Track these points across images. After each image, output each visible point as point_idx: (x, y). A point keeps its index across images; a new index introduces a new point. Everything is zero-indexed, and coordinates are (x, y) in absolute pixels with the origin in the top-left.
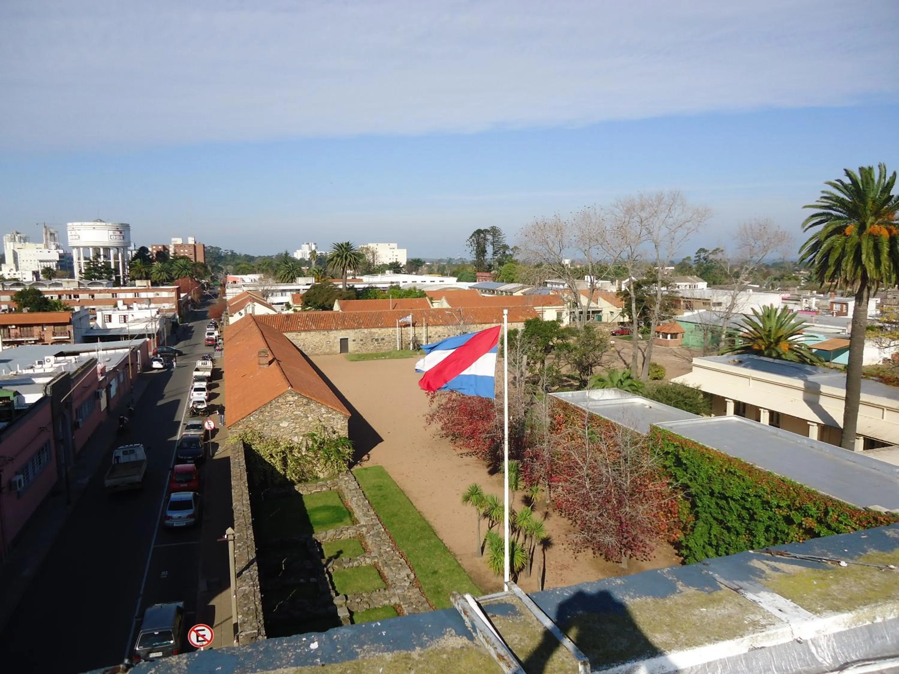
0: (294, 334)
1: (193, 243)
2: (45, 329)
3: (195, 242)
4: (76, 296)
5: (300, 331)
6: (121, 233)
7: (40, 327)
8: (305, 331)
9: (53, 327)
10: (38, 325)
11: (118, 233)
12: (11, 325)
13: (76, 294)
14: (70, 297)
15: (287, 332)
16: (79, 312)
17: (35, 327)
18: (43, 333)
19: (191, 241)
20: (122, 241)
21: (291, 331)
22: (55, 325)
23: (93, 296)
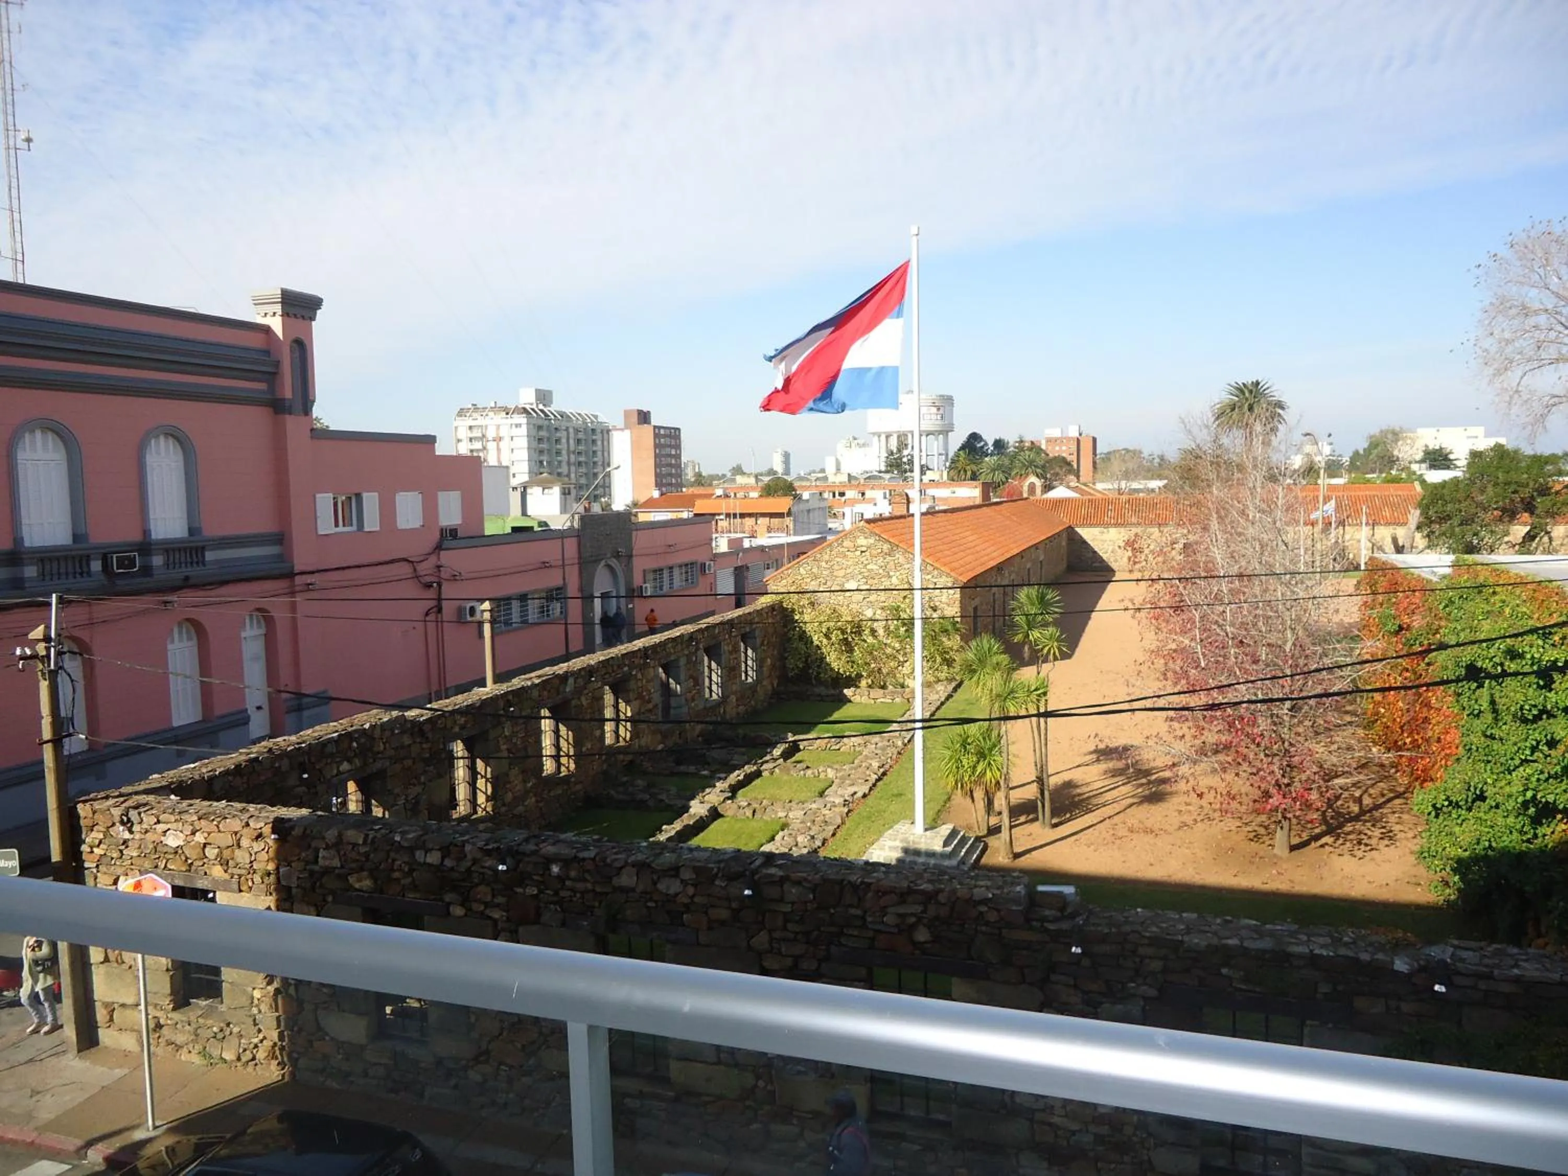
0: (1096, 531)
1: (1077, 435)
2: (759, 522)
3: (1080, 434)
4: (842, 494)
5: (1107, 525)
6: (939, 409)
7: (753, 519)
8: (1117, 525)
9: (768, 519)
10: (750, 515)
11: (934, 410)
12: (719, 514)
13: (842, 491)
14: (834, 496)
15: (1083, 525)
16: (807, 501)
17: (747, 519)
18: (756, 528)
19: (1073, 432)
20: (939, 422)
21: (1091, 525)
22: (772, 515)
23: (863, 494)
